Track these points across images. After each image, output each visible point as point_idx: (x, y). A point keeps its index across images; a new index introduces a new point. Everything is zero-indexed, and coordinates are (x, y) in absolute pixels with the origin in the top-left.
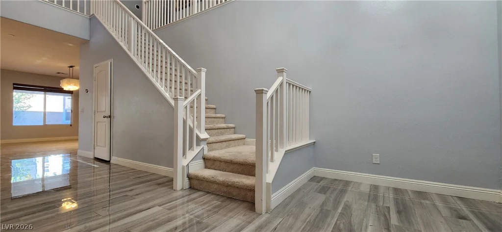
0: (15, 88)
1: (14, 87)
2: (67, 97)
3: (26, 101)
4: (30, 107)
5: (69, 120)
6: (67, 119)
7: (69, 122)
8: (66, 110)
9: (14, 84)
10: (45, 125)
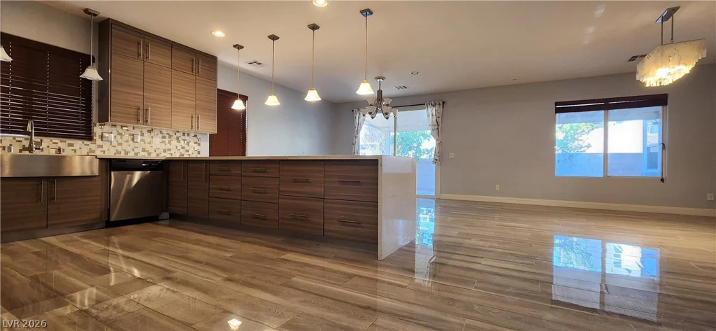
0: (558, 111)
1: (556, 108)
2: (650, 123)
3: (583, 137)
4: (589, 146)
5: (656, 167)
6: (652, 165)
7: (657, 173)
8: (649, 148)
9: (557, 104)
10: (607, 178)
